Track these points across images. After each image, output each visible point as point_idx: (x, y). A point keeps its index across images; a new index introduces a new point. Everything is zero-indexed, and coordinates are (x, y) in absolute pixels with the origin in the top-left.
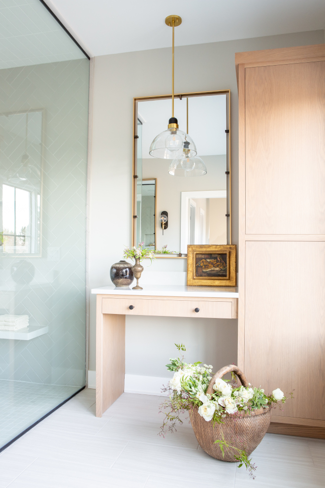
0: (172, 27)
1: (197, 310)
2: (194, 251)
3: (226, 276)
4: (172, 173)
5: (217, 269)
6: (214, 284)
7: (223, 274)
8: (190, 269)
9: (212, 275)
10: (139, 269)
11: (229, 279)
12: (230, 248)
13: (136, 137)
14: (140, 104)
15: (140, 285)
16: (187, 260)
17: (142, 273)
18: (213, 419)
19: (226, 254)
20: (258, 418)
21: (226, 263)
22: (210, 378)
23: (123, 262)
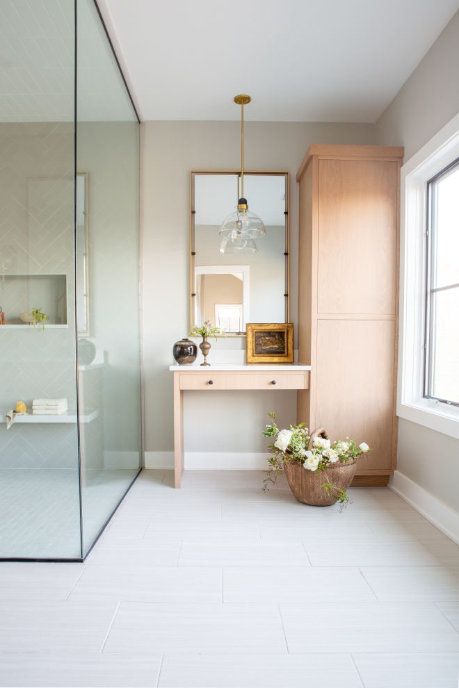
0: (240, 106)
1: (273, 383)
2: (253, 330)
3: (284, 353)
4: (222, 251)
5: (276, 346)
6: (273, 361)
7: (281, 352)
8: (250, 346)
9: (271, 353)
10: (208, 346)
11: (287, 356)
12: (288, 326)
13: (193, 212)
14: (198, 178)
15: (207, 362)
16: (246, 339)
17: (210, 350)
18: (318, 469)
19: (284, 333)
20: (349, 466)
21: (284, 341)
22: (308, 438)
23: (186, 340)
